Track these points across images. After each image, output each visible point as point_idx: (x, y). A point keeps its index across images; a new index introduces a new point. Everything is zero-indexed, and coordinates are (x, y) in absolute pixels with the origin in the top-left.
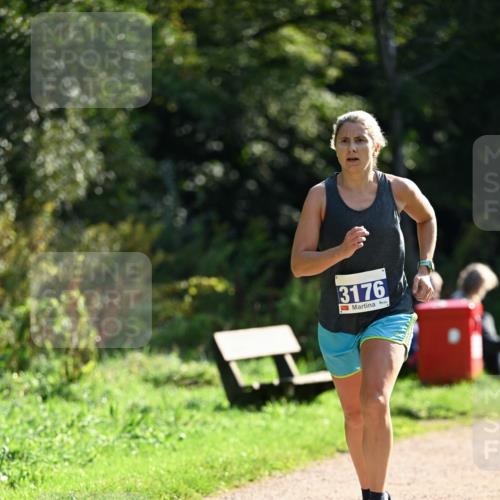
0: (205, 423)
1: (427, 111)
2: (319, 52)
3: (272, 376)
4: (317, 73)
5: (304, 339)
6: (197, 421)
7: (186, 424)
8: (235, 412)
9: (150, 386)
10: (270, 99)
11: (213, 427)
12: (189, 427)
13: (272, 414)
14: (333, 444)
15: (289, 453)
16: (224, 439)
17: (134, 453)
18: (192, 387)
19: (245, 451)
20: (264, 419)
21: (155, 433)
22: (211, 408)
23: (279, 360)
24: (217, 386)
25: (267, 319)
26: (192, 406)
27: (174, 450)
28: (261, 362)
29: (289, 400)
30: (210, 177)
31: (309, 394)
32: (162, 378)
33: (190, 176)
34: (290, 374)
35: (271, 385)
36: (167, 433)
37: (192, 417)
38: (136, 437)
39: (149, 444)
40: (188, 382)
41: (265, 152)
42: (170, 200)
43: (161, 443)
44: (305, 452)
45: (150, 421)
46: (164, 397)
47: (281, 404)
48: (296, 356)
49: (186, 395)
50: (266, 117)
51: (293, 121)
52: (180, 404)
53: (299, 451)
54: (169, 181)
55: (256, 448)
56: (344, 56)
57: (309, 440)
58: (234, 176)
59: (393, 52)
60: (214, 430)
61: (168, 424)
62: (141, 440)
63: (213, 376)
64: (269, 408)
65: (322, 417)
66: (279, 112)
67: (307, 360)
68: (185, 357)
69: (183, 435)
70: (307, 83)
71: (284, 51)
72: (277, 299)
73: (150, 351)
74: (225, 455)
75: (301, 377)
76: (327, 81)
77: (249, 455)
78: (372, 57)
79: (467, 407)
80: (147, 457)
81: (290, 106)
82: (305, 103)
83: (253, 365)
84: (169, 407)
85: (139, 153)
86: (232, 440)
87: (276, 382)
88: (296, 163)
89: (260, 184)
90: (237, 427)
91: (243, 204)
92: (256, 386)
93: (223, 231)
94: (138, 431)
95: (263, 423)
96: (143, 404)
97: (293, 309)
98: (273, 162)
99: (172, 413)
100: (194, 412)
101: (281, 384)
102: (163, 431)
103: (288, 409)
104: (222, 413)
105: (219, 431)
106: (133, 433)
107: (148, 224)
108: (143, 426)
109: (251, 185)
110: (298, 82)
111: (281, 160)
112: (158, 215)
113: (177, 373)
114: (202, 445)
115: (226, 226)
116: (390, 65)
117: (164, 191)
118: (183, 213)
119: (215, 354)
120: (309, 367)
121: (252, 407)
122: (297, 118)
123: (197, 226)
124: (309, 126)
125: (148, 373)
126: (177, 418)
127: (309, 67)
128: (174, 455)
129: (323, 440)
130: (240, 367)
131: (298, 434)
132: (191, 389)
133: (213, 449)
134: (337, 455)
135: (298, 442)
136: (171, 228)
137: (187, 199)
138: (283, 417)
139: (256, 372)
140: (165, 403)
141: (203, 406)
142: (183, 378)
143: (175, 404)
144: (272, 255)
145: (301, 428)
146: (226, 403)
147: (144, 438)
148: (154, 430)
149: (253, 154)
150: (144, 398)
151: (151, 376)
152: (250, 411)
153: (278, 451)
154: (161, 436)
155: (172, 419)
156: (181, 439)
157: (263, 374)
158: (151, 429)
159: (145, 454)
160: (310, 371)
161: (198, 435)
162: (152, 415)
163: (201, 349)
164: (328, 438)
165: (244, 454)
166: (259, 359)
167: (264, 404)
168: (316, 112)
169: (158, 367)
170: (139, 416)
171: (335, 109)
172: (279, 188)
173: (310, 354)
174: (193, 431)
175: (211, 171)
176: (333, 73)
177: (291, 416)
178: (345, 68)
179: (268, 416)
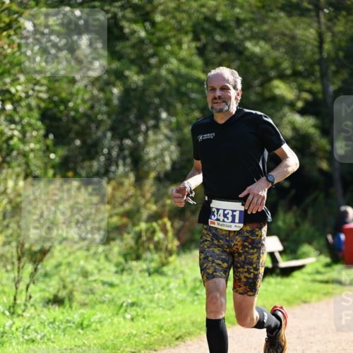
2: (292, 93)
3: (268, 263)
4: (292, 105)
5: (286, 244)
14: (300, 298)
17: (196, 303)
23: (272, 255)
29: (277, 275)
31: (287, 272)
34: (277, 262)
35: (268, 268)
38: (197, 295)
47: (273, 278)
48: (281, 253)
56: (306, 95)
57: (287, 296)
59: (331, 94)
65: (294, 284)
67: (286, 254)
70: (286, 109)
71: (274, 93)
75: (283, 263)
76: (297, 109)
78: (320, 96)
82: (285, 120)
87: (270, 266)
97: (279, 228)
101: (273, 267)
103: (276, 280)
120: (288, 258)
127: (287, 101)
129: (294, 296)
134: (302, 304)
135: (282, 297)
138: (274, 284)
164: (297, 295)
168: (291, 125)
173: (288, 251)
176: (300, 104)
177: (278, 284)
178: (307, 102)
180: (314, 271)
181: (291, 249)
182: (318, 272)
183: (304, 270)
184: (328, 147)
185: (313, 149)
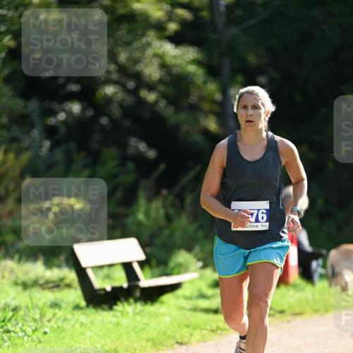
0: (65, 320)
1: (252, 59)
2: (161, 9)
3: (121, 280)
4: (159, 27)
5: (148, 250)
6: (59, 318)
7: (49, 321)
8: (91, 310)
9: (20, 288)
10: (120, 49)
11: (72, 323)
12: (52, 323)
13: (122, 312)
14: (173, 338)
15: (136, 345)
16: (82, 333)
17: (6, 344)
18: (55, 290)
19: (99, 343)
20: (115, 316)
21: (24, 328)
22: (70, 307)
23: (128, 267)
24: (76, 289)
25: (118, 232)
26: (55, 305)
27: (40, 342)
28: (113, 269)
29: (136, 300)
30: (69, 113)
31: (152, 295)
32: (29, 282)
33: (53, 113)
34: (137, 279)
35: (121, 288)
36: (34, 328)
37: (54, 315)
38: (8, 331)
39: (19, 337)
40: (51, 285)
41: (116, 93)
42: (36, 133)
43: (29, 336)
44: (150, 344)
45: (19, 318)
46: (31, 298)
47: (129, 304)
48: (141, 264)
49: (50, 296)
50: (116, 63)
51: (139, 67)
52: (45, 304)
53: (144, 343)
54: (35, 117)
55: (109, 341)
56: (181, 12)
57: (152, 334)
58: (90, 113)
59: (222, 9)
60: (73, 326)
61: (35, 320)
62: (12, 334)
63: (72, 280)
64: (119, 307)
65: (163, 315)
66: (128, 59)
67: (151, 267)
68: (49, 264)
69: (47, 330)
70: (151, 35)
71: (132, 8)
72: (126, 216)
73: (20, 259)
74: (82, 346)
75: (146, 281)
76: (167, 33)
77: (102, 346)
78: (205, 14)
79: (285, 306)
80: (17, 348)
81: (137, 55)
82: (149, 52)
83: (106, 271)
84: (35, 307)
85: (10, 94)
86: (88, 334)
87: (125, 285)
88: (142, 102)
89: (111, 119)
90: (92, 322)
91: (97, 137)
92: (109, 288)
93: (80, 159)
94: (9, 326)
95: (115, 320)
96: (13, 304)
97: (139, 224)
98: (122, 100)
99: (38, 311)
100: (57, 311)
101: (129, 286)
102: (30, 327)
103: (135, 308)
104: (81, 312)
105: (78, 326)
106: (5, 327)
107: (18, 153)
108: (13, 322)
109: (104, 121)
110: (143, 35)
111: (130, 100)
112: (26, 146)
113: (42, 278)
114: (64, 338)
115: (83, 154)
116: (221, 20)
117: (32, 126)
118: (47, 144)
119: (74, 262)
120: (152, 274)
121: (105, 306)
122: (142, 64)
123: (59, 155)
124: (152, 71)
125: (18, 277)
126: (42, 316)
127: (153, 21)
128: (39, 346)
129: (164, 334)
130: (95, 273)
131: (144, 329)
132: (53, 292)
133: (72, 342)
134: (177, 346)
135: (144, 336)
136: (37, 156)
137: (51, 132)
138: (131, 315)
139: (108, 277)
140: (32, 303)
141: (63, 306)
142: (47, 282)
143: (40, 304)
144: (121, 179)
145: (146, 324)
146: (83, 303)
147: (14, 332)
148: (23, 325)
149: (106, 94)
150: (14, 299)
151: (20, 281)
152: (103, 309)
153: (126, 343)
154: (29, 331)
155: (38, 316)
156: (45, 333)
157: (114, 279)
158: (20, 325)
159: (15, 346)
160: (153, 276)
161: (60, 329)
162: (21, 313)
163: (62, 258)
164: (169, 332)
165: (99, 346)
166: (111, 266)
167: (116, 304)
168: (159, 60)
169: (26, 273)
170: (11, 314)
171: (175, 57)
172: (127, 123)
173: (154, 262)
174: (55, 326)
175: (70, 109)
176: (173, 27)
177: (137, 314)
178: (183, 23)
179: (118, 314)
180: (196, 293)
181: (157, 258)
182: (202, 296)
183: (179, 292)
184: (218, 97)
185: (194, 98)
